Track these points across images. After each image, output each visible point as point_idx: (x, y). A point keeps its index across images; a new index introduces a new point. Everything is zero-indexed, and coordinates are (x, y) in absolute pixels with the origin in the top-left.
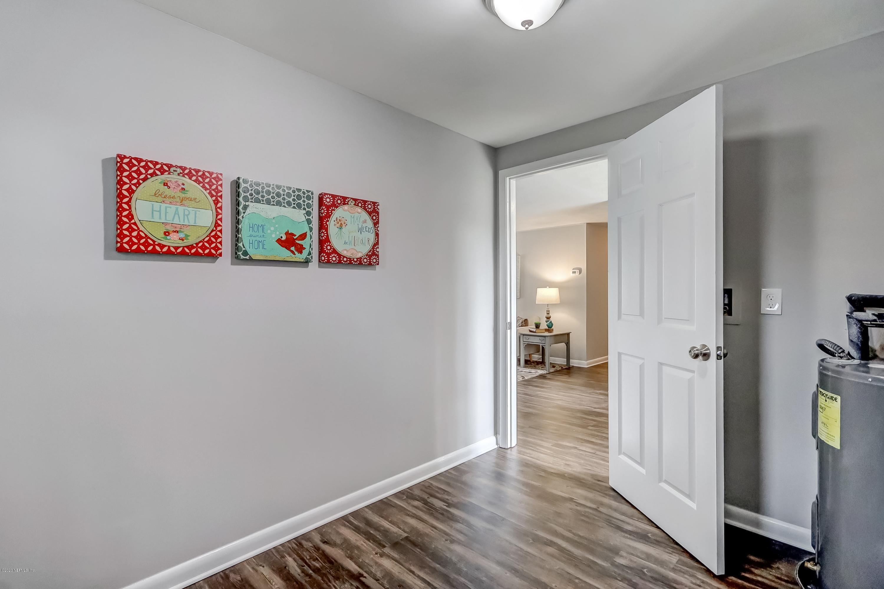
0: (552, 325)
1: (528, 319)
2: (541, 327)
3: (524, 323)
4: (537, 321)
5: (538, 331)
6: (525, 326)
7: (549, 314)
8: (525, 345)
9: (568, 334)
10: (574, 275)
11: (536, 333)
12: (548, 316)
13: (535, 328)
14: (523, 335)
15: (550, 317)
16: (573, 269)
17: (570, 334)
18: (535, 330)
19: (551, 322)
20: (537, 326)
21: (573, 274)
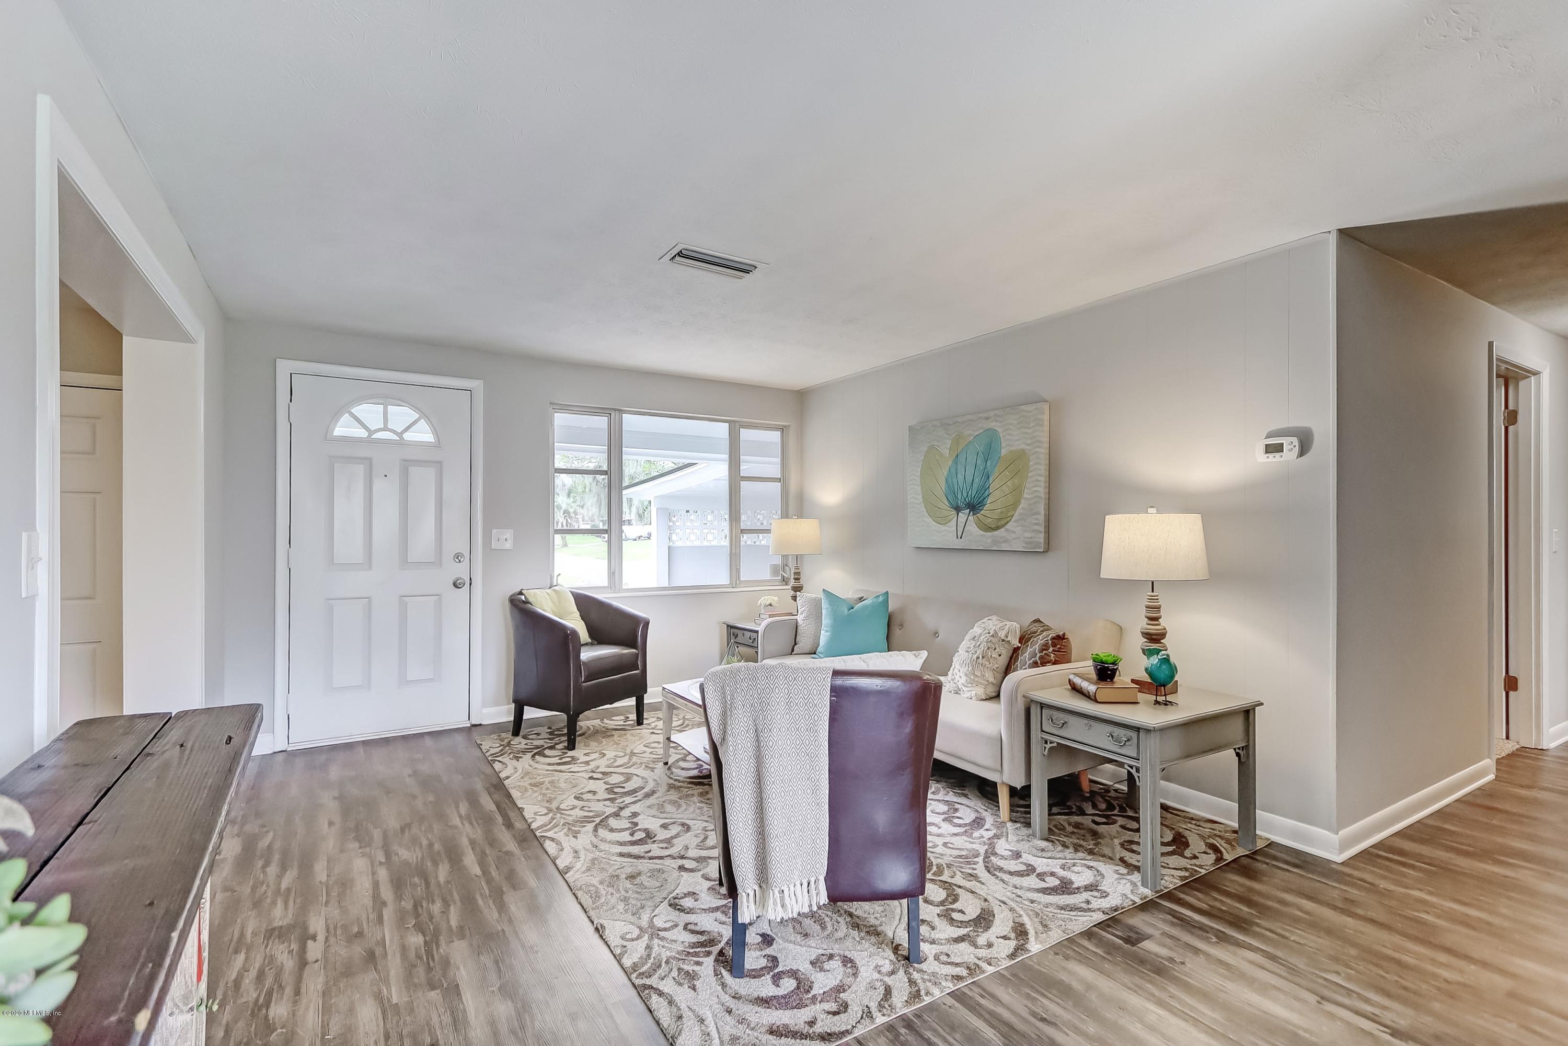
0: (1173, 670)
1: (1068, 635)
2: (1123, 678)
3: (1051, 649)
4: (1105, 653)
5: (1105, 691)
6: (1055, 663)
7: (1156, 619)
8: (1049, 746)
9: (1248, 714)
10: (1274, 458)
11: (1096, 701)
12: (1153, 629)
13: (1094, 676)
14: (1042, 708)
15: (1163, 635)
16: (1268, 436)
17: (1254, 709)
18: (1092, 688)
19: (1166, 660)
20: (1105, 673)
21: (1271, 455)
